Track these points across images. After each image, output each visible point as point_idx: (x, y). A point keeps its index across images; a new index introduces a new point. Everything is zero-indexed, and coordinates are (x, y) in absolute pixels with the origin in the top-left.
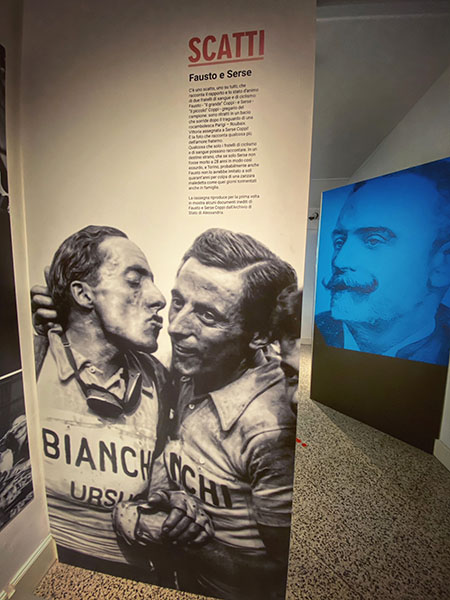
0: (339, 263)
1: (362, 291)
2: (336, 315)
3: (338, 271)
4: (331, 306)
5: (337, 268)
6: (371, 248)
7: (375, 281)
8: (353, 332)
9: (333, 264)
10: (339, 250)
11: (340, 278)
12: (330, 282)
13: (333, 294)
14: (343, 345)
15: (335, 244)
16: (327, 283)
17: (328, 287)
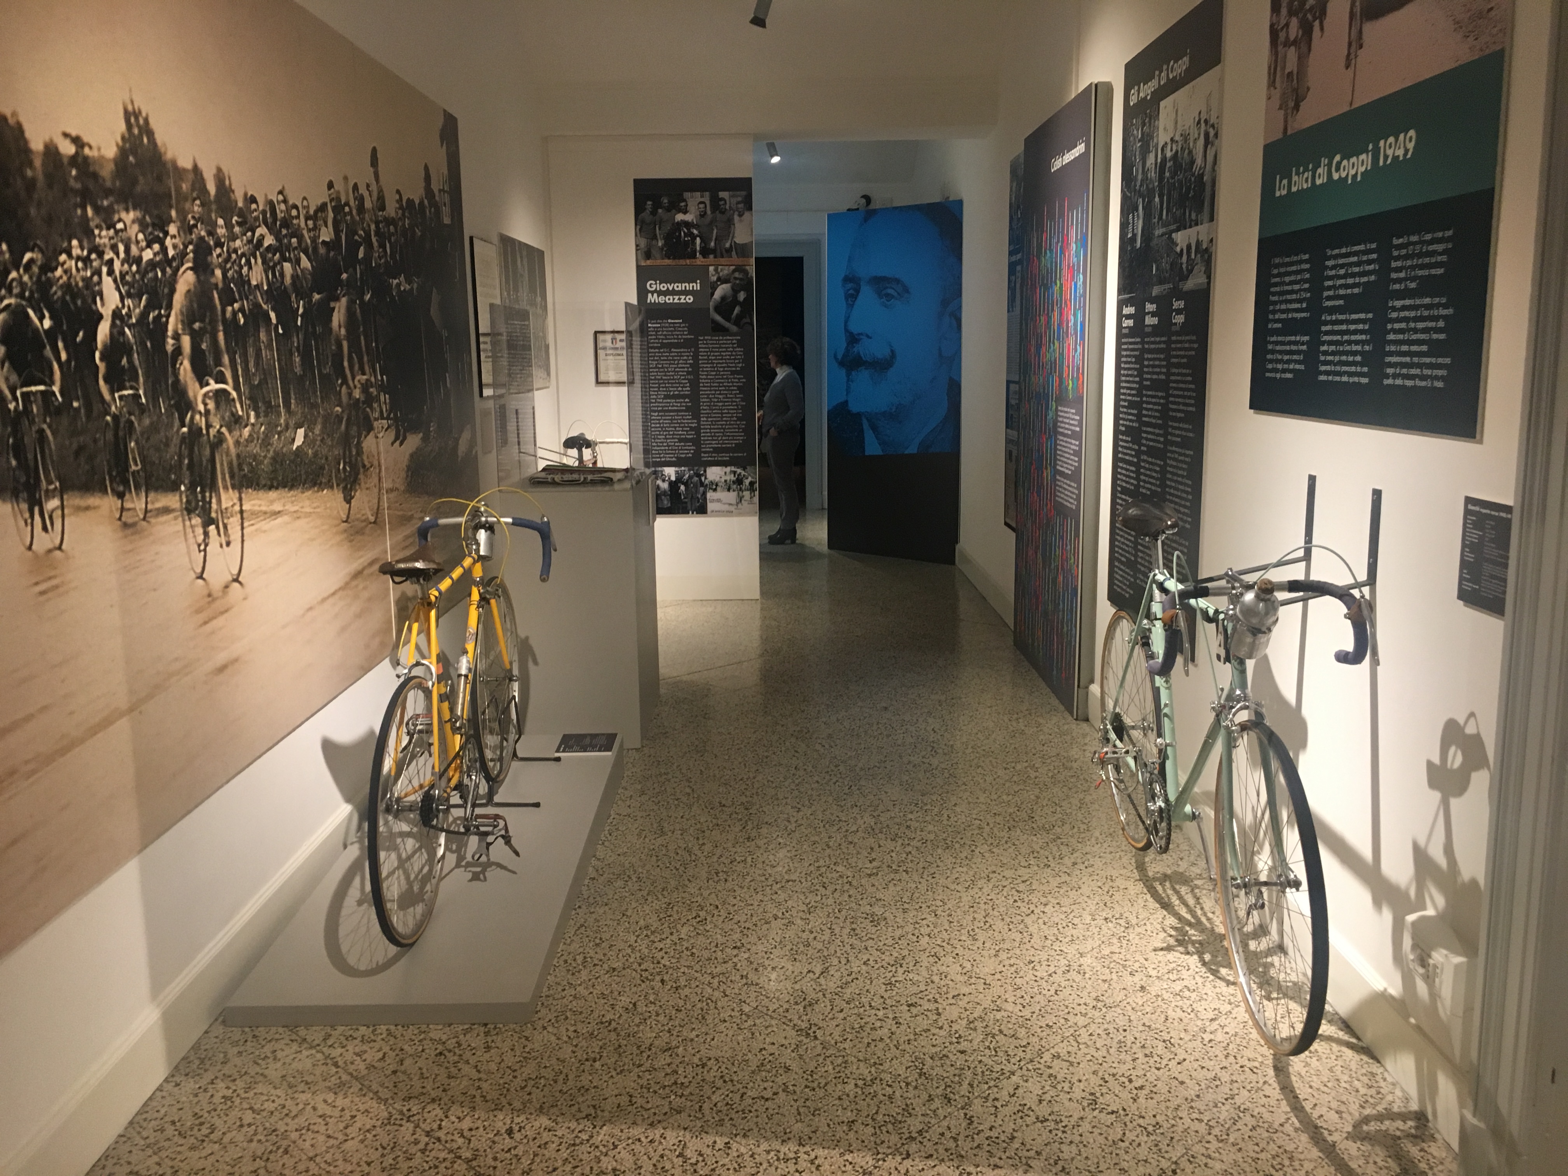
0: (854, 328)
1: (882, 366)
2: (854, 407)
3: (853, 339)
4: (848, 391)
5: (851, 334)
6: (886, 306)
7: (892, 351)
8: (874, 428)
9: (846, 325)
10: (852, 306)
11: (855, 350)
12: (844, 356)
13: (848, 375)
14: (864, 451)
15: (847, 299)
16: (840, 357)
17: (841, 364)
